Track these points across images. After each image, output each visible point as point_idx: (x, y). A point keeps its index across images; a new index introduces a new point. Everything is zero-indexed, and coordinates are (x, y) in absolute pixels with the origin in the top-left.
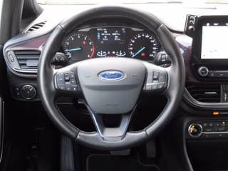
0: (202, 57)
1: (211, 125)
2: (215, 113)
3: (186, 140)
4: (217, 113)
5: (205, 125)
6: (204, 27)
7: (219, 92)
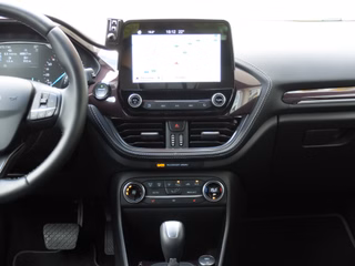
0: (135, 81)
1: (159, 185)
2: (159, 165)
3: (122, 207)
4: (163, 165)
5: (150, 185)
6: (134, 37)
7: (163, 133)
